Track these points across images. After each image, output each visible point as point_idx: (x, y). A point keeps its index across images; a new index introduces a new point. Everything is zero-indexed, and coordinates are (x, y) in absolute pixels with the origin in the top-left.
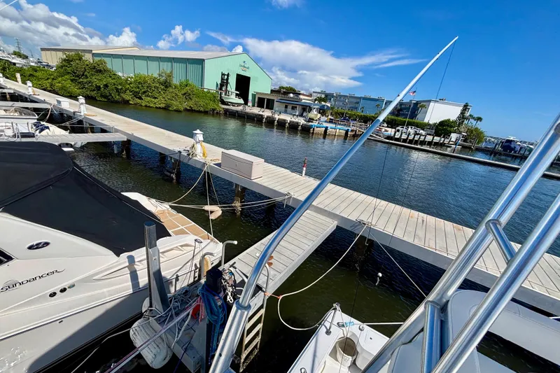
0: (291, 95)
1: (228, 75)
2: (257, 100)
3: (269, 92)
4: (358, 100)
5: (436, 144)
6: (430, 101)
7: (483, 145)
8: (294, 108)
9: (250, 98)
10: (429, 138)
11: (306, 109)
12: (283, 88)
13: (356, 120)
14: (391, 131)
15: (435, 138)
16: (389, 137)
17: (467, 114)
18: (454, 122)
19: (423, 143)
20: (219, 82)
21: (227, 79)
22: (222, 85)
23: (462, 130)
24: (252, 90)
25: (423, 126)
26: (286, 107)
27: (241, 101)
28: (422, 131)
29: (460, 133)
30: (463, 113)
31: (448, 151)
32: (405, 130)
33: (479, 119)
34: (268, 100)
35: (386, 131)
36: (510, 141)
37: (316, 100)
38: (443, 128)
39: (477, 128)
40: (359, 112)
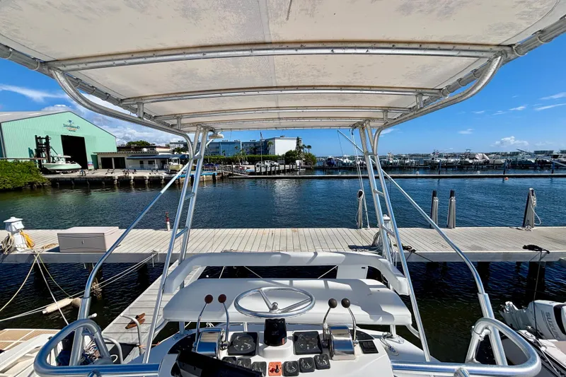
0: (145, 150)
1: (47, 138)
2: (100, 161)
3: (116, 150)
4: (218, 145)
5: (289, 171)
6: (274, 139)
7: (317, 165)
8: (151, 163)
9: (89, 160)
10: (282, 167)
11: (164, 161)
12: (134, 143)
13: (221, 163)
14: (252, 168)
15: (286, 166)
16: (252, 173)
17: (301, 145)
18: (295, 152)
19: (279, 172)
20: (34, 147)
21: (47, 143)
22: (39, 152)
23: (302, 157)
24: (90, 151)
25: (276, 159)
26: (142, 163)
27: (77, 166)
28: (275, 163)
29: (301, 159)
30: (298, 145)
31: (298, 175)
32: (262, 165)
33: (309, 147)
34: (115, 158)
35: (249, 168)
36: (330, 159)
37: (174, 151)
38: (289, 158)
39: (310, 154)
40: (222, 156)
